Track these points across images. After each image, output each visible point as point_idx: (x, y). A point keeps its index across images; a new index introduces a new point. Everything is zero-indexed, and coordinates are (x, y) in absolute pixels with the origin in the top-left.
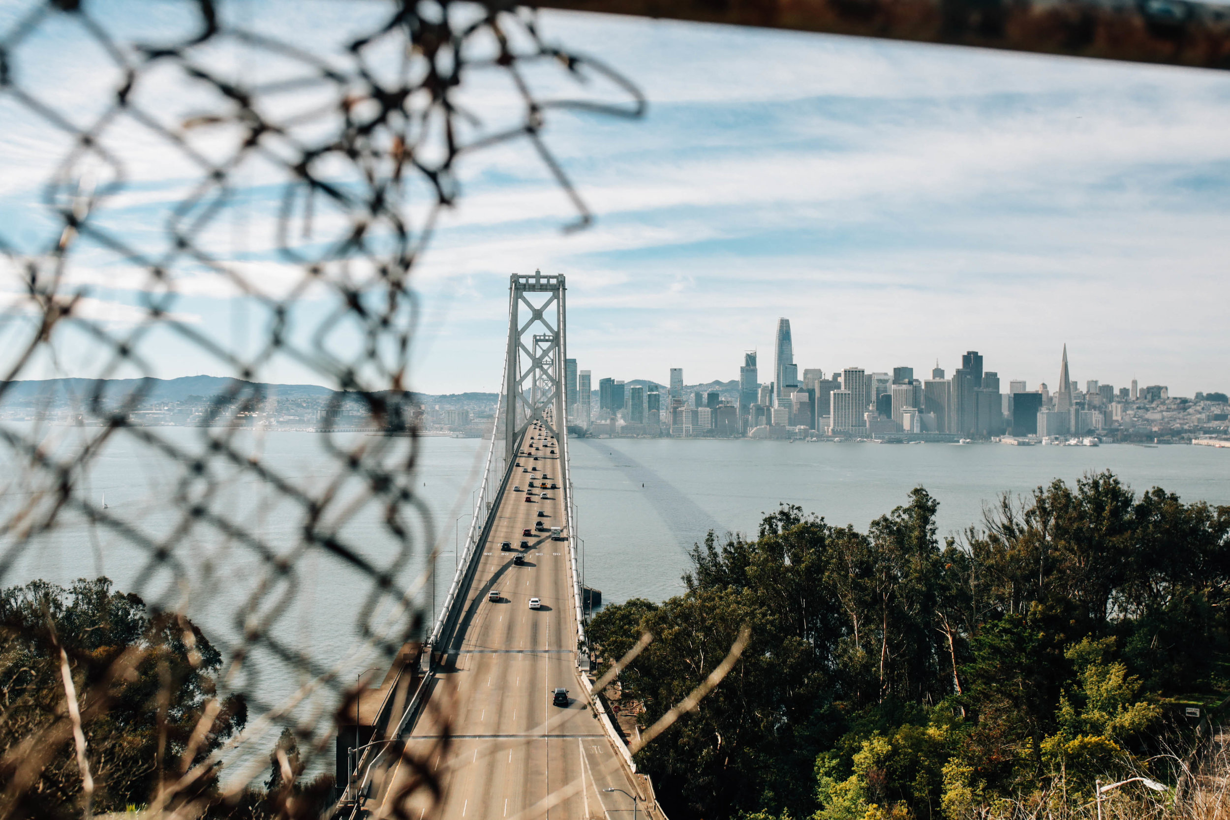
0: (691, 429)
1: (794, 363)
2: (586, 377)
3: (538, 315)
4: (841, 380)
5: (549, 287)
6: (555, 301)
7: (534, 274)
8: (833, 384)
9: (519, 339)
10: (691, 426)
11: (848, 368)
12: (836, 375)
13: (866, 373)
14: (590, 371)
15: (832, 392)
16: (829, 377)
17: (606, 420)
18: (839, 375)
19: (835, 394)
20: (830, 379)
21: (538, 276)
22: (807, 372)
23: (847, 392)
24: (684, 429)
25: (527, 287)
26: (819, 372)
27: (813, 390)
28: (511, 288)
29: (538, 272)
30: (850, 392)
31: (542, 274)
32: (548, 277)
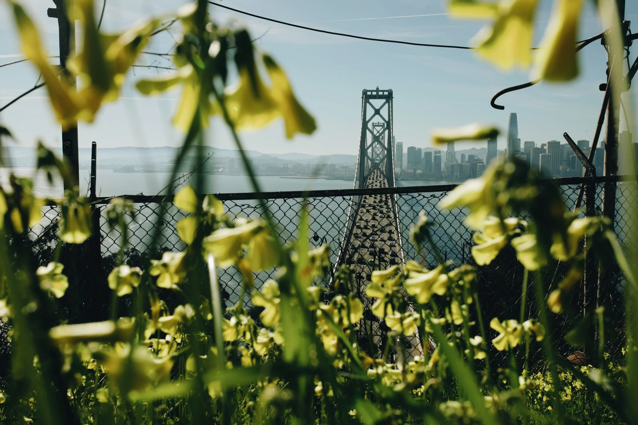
0: (459, 175)
1: (518, 138)
2: (400, 146)
3: (377, 112)
4: (546, 147)
5: (383, 97)
6: (387, 104)
7: (375, 89)
8: (542, 150)
9: (367, 125)
10: (459, 173)
11: (550, 140)
12: (543, 145)
13: (561, 144)
14: (402, 143)
15: (540, 155)
16: (539, 146)
17: (411, 170)
18: (545, 145)
19: (542, 156)
20: (540, 147)
21: (377, 90)
22: (526, 143)
23: (550, 155)
24: (455, 175)
25: (372, 97)
26: (533, 143)
27: (530, 153)
28: (363, 98)
29: (378, 88)
30: (551, 155)
31: (380, 89)
32: (383, 91)
